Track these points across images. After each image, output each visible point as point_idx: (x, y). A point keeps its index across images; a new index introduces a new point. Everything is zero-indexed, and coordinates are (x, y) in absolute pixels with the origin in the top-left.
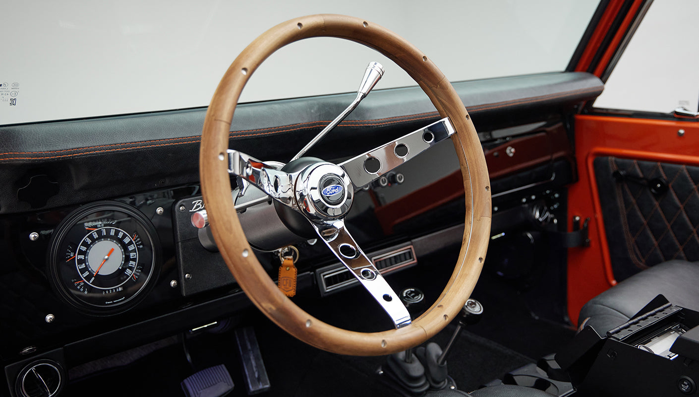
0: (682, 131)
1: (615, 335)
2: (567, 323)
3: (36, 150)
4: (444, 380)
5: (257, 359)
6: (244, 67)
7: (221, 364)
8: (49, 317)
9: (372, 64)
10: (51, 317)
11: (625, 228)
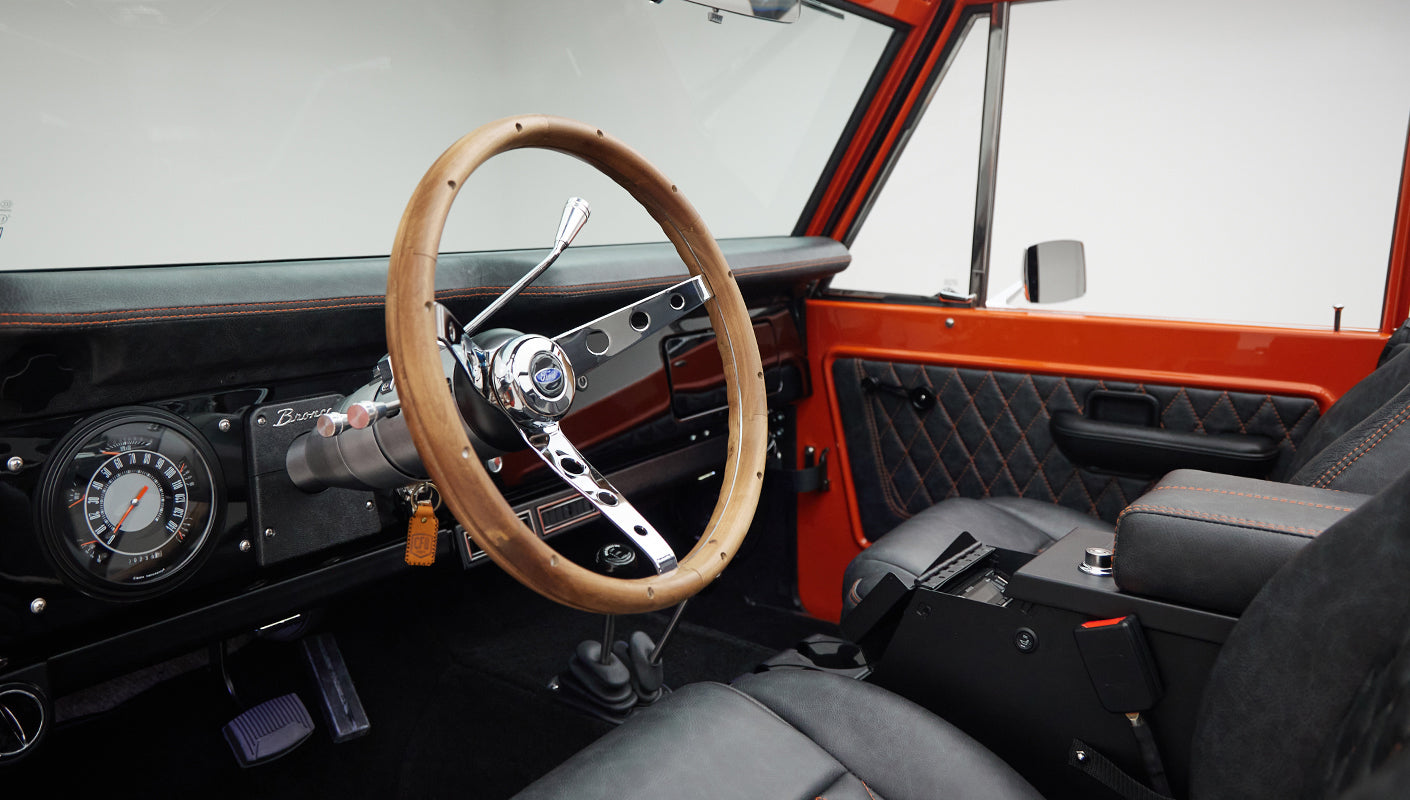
0: (951, 321)
1: (925, 584)
2: (798, 609)
3: (49, 310)
4: (658, 690)
5: (343, 684)
6: (450, 179)
7: (290, 693)
8: (37, 604)
9: (573, 201)
10: (41, 603)
11: (879, 461)
